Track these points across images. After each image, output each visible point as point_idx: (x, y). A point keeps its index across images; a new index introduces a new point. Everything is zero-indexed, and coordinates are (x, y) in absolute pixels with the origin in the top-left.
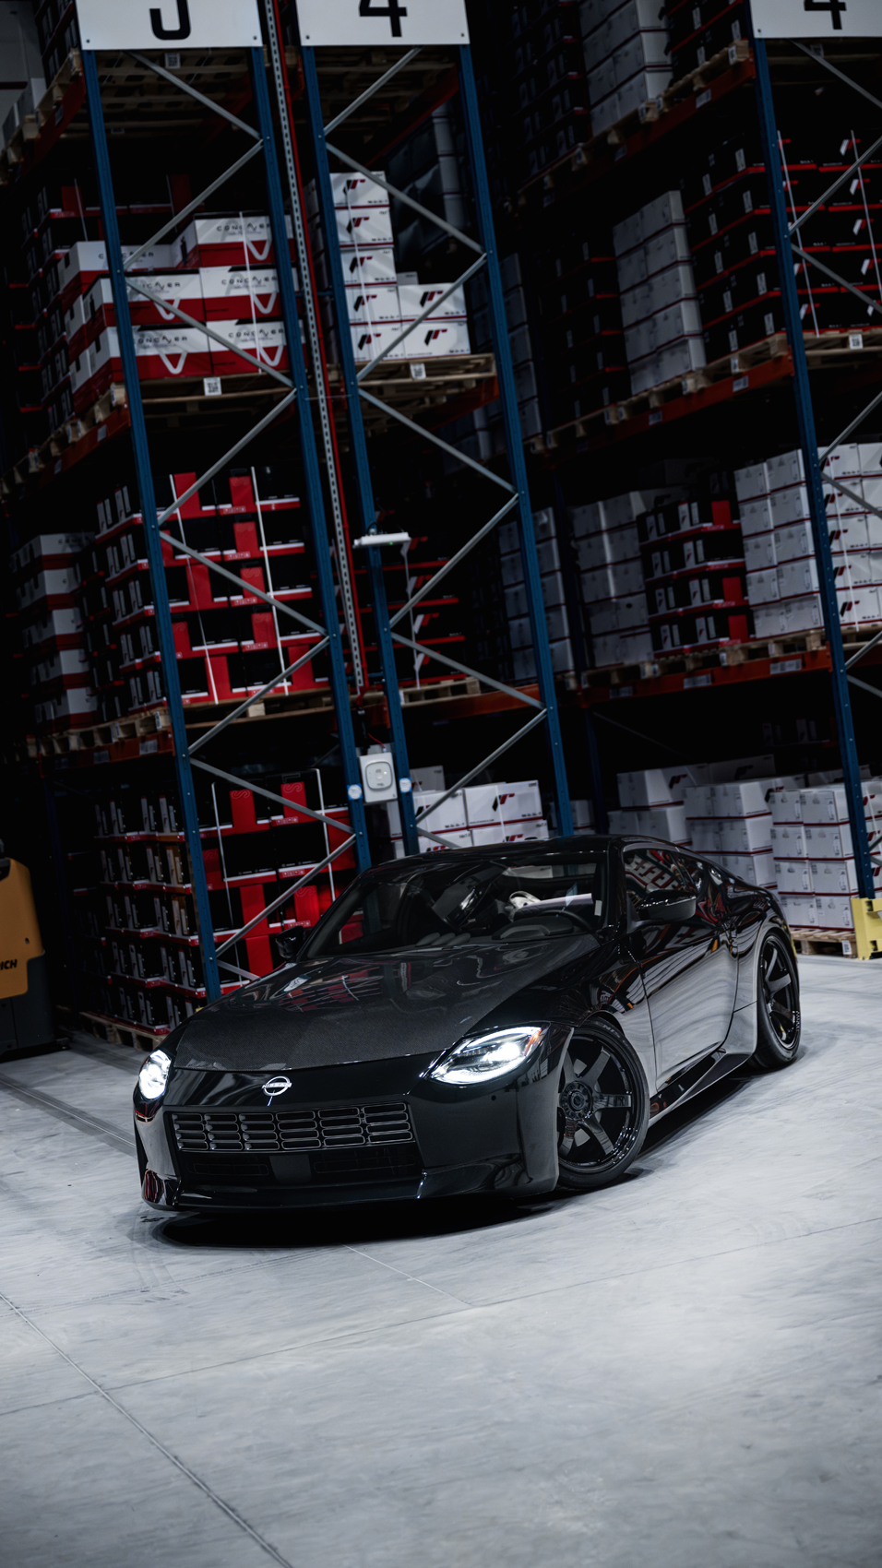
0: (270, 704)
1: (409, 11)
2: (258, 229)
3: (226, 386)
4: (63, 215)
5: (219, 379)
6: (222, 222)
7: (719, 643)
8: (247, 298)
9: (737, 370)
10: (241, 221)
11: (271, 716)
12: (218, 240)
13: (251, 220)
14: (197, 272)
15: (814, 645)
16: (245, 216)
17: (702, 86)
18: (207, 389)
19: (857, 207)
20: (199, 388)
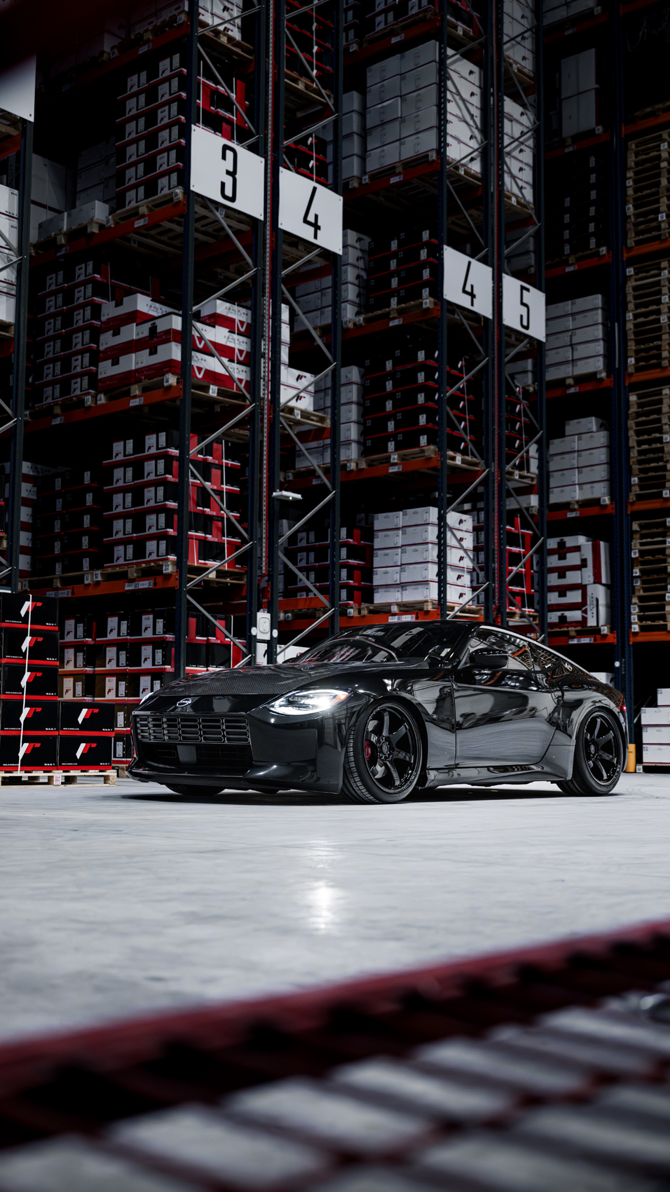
0: (220, 573)
1: (321, 228)
2: (242, 315)
3: (220, 392)
4: (100, 279)
5: (217, 388)
6: (228, 305)
7: (349, 603)
8: (234, 349)
9: (396, 461)
10: (236, 307)
11: (218, 580)
12: (225, 314)
13: (240, 308)
14: (214, 327)
15: (430, 607)
16: (238, 305)
17: (396, 315)
18: (211, 391)
19: (462, 395)
20: (206, 389)
